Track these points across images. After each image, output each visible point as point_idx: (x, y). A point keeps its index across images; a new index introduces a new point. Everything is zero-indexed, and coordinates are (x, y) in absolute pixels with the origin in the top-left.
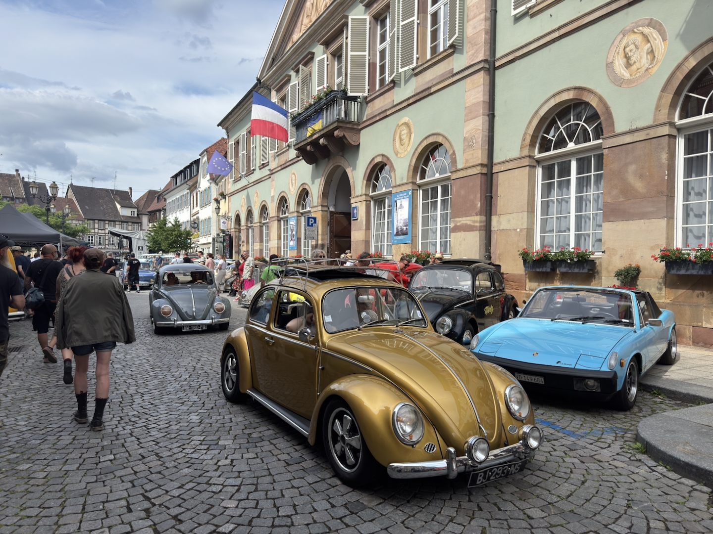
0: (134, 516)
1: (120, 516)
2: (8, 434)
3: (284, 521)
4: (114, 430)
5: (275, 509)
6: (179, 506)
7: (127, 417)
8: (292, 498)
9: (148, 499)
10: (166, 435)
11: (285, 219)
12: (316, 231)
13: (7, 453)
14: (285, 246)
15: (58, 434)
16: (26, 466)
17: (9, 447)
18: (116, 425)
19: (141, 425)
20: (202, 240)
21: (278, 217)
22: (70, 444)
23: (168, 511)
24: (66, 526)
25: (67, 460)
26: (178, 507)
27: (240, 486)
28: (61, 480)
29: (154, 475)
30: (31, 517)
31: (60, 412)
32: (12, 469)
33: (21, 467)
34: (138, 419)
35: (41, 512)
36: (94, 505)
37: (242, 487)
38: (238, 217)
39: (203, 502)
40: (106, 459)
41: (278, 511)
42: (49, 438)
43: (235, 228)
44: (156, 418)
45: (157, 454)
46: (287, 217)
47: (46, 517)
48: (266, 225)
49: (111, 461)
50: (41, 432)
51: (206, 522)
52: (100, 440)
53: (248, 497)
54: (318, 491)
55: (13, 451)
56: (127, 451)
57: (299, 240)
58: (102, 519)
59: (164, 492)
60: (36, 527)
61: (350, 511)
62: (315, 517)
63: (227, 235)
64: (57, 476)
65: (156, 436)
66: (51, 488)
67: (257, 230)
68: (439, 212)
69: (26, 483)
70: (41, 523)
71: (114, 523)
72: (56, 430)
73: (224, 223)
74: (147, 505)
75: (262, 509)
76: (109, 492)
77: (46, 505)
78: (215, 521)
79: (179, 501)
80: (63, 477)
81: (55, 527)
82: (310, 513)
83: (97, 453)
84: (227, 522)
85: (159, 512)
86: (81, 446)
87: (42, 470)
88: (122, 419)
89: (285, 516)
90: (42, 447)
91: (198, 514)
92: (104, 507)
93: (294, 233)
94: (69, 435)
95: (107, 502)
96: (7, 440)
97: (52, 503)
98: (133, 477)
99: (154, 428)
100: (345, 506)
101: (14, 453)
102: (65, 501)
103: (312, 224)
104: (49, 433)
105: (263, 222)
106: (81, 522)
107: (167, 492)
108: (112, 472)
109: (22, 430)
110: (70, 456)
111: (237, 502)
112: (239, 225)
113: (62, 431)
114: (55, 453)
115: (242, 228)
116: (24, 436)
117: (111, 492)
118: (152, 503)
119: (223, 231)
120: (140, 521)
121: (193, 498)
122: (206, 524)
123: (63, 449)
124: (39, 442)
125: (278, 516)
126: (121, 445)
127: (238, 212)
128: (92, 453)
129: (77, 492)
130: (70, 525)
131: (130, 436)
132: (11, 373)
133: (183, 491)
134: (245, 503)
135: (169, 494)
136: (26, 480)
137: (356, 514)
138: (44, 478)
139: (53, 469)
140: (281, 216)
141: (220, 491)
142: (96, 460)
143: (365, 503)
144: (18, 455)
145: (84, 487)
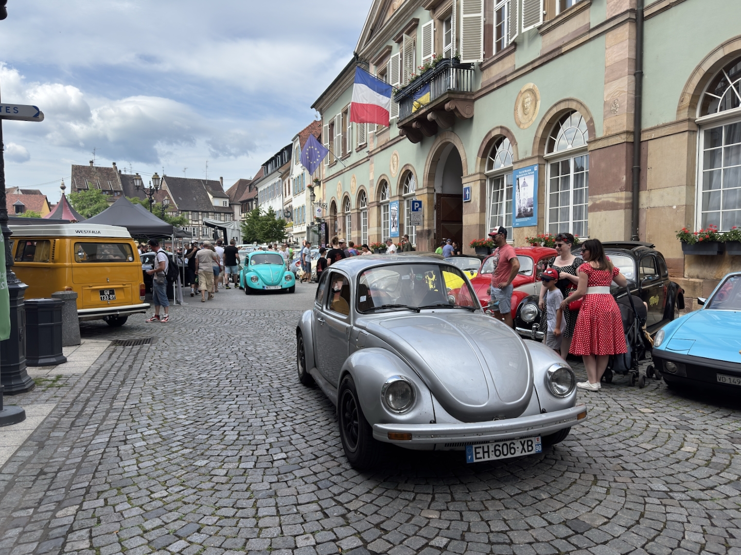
0: (334, 522)
1: (318, 520)
2: (173, 428)
3: (501, 537)
4: (275, 426)
5: (484, 523)
6: (376, 513)
7: (282, 413)
8: (498, 511)
9: (339, 503)
10: (330, 433)
11: (386, 204)
12: (421, 216)
13: (180, 448)
14: (386, 233)
15: (222, 429)
16: (203, 463)
17: (179, 441)
18: (275, 421)
19: (299, 421)
20: (296, 230)
21: (378, 202)
22: (237, 440)
23: (366, 518)
24: (268, 529)
25: (241, 457)
26: (376, 515)
27: (433, 495)
28: (242, 479)
29: (335, 477)
30: (229, 517)
31: (215, 406)
32: (191, 465)
33: (199, 463)
34: (294, 415)
35: (236, 512)
36: (287, 507)
37: (436, 496)
38: (334, 204)
39: (400, 511)
40: (280, 458)
41: (489, 526)
42: (214, 433)
43: (330, 216)
44: (312, 414)
45: (329, 454)
46: (388, 202)
47: (243, 518)
48: (365, 211)
49: (284, 459)
50: (205, 426)
51: (413, 533)
52: (264, 436)
53: (447, 507)
54: (524, 504)
55: (185, 445)
56: (297, 450)
57: (401, 226)
58: (302, 524)
59: (354, 497)
60: (238, 528)
61: (573, 531)
62: (534, 534)
63: (323, 223)
64: (237, 474)
65: (321, 433)
66: (237, 487)
67: (355, 218)
68: (571, 190)
69: (210, 481)
70: (240, 525)
71: (315, 529)
72: (218, 424)
73: (319, 210)
74: (340, 510)
75: (469, 522)
76: (296, 494)
77: (239, 505)
78: (423, 532)
79: (374, 508)
80: (243, 475)
81: (257, 530)
82: (527, 530)
83: (268, 450)
84: (437, 535)
85: (357, 520)
86: (248, 442)
87: (220, 467)
88: (278, 415)
89: (498, 532)
90: (210, 442)
91: (401, 524)
92: (297, 510)
93: (396, 219)
94: (232, 430)
95: (299, 504)
96: (174, 434)
97: (244, 505)
98: (314, 479)
99: (315, 424)
100: (565, 523)
101: (186, 448)
102: (255, 502)
103: (417, 209)
104: (212, 428)
105: (361, 208)
106: (280, 525)
107: (357, 497)
108: (291, 472)
109: (184, 423)
110: (243, 453)
111: (438, 513)
112: (335, 212)
113: (224, 426)
114: (226, 449)
115: (338, 216)
116: (189, 430)
117: (298, 494)
118: (346, 509)
119: (318, 220)
120: (342, 529)
121: (387, 505)
122: (413, 535)
123: (231, 445)
124: (206, 436)
125: (492, 532)
126: (288, 443)
127: (333, 199)
128: (261, 451)
129: (264, 492)
130: (271, 529)
131: (293, 433)
132: (152, 365)
133: (374, 497)
134: (448, 514)
135: (359, 498)
136: (209, 477)
137: (582, 534)
138: (226, 475)
139: (231, 466)
140: (381, 201)
141: (414, 499)
142: (268, 458)
143: (587, 522)
144: (191, 450)
145: (269, 487)
